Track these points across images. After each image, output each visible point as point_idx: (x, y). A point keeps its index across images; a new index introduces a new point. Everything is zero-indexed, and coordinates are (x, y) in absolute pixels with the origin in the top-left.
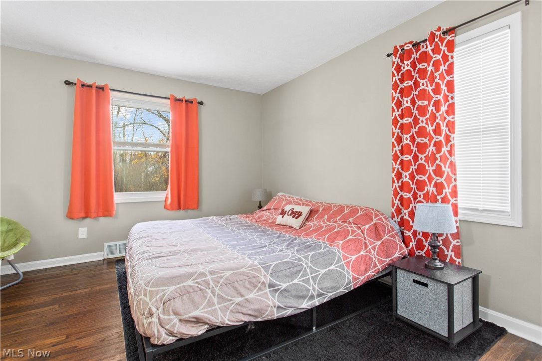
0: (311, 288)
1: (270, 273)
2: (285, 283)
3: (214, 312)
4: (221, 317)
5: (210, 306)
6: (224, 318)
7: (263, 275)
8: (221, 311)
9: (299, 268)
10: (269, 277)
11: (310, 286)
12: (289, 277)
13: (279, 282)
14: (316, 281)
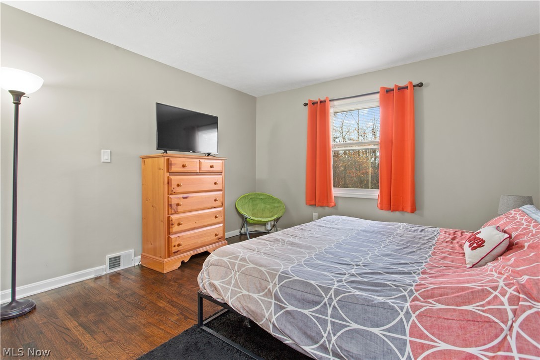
0: (325, 335)
1: (281, 284)
2: (292, 305)
3: (226, 290)
4: (228, 297)
5: (227, 284)
6: (229, 300)
7: (274, 282)
8: (231, 293)
9: (316, 299)
10: (277, 288)
11: (325, 332)
12: (299, 301)
13: (285, 300)
14: (338, 332)
